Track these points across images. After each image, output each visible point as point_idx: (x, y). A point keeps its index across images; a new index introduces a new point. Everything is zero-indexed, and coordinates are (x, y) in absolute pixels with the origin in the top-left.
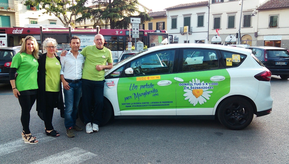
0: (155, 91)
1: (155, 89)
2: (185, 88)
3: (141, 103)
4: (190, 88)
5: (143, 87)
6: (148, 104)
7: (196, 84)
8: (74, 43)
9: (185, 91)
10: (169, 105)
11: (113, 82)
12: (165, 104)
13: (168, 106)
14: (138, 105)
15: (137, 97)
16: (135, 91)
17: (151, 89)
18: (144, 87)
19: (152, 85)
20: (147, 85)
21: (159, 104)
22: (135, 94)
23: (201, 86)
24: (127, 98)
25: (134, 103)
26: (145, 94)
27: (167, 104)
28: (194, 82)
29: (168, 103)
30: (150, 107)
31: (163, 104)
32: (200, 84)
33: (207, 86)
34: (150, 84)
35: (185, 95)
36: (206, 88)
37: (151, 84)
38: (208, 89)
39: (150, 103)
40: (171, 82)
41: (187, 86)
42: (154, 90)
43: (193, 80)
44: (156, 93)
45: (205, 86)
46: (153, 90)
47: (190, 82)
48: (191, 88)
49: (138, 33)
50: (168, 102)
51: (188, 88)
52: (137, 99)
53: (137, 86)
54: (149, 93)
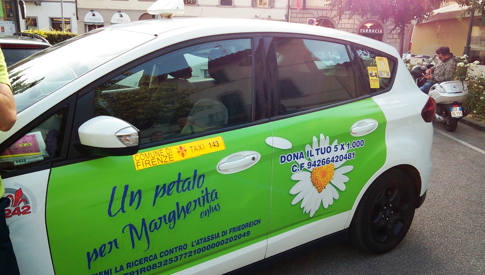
0: (210, 196)
1: (210, 191)
2: (295, 168)
3: (155, 257)
4: (306, 166)
5: (164, 190)
6: (184, 252)
11: (19, 192)
12: (237, 233)
14: (145, 265)
15: (139, 239)
16: (134, 216)
17: (196, 193)
18: (169, 190)
19: (198, 178)
20: (179, 181)
21: (219, 240)
22: (132, 227)
23: (333, 154)
24: (99, 253)
25: (129, 265)
26: (173, 217)
27: (242, 232)
28: (315, 146)
30: (188, 258)
33: (344, 153)
34: (191, 175)
37: (195, 175)
39: (189, 245)
41: (300, 161)
42: (207, 194)
44: (213, 204)
45: (340, 153)
46: (200, 195)
47: (308, 148)
48: (310, 165)
50: (248, 225)
52: (142, 244)
53: (139, 192)
54: (186, 210)
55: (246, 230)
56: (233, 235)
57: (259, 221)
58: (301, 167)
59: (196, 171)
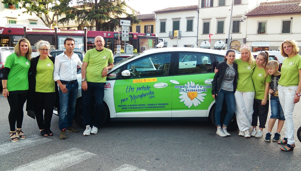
0: (151, 93)
1: (152, 92)
2: (181, 91)
3: (137, 105)
4: (185, 90)
5: (139, 89)
6: (144, 106)
7: (191, 87)
8: (69, 45)
9: (180, 93)
11: (109, 84)
12: (161, 106)
13: (164, 108)
14: (134, 107)
15: (133, 99)
16: (132, 93)
17: (147, 91)
18: (141, 89)
19: (148, 88)
20: (143, 87)
21: (155, 106)
22: (131, 96)
23: (196, 89)
24: (124, 100)
25: (130, 105)
26: (141, 96)
28: (189, 85)
30: (146, 109)
32: (195, 87)
33: (202, 89)
34: (146, 86)
35: (180, 97)
36: (201, 90)
38: (202, 92)
39: (146, 105)
40: (167, 84)
41: (183, 89)
43: (188, 83)
44: (153, 95)
45: (200, 88)
46: (149, 92)
47: (186, 85)
48: (187, 90)
49: (128, 36)
50: (164, 104)
51: (183, 90)
52: (133, 101)
53: (133, 88)
54: (145, 95)
55: (164, 106)
56: (159, 106)
57: (168, 104)
58: (183, 91)
59: (148, 86)
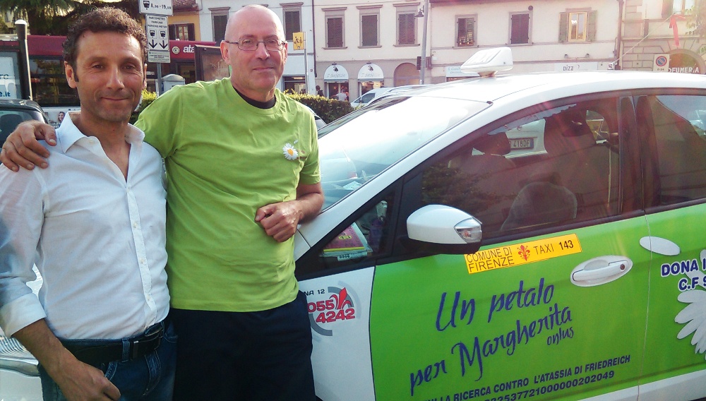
0: (558, 315)
1: (560, 309)
2: (684, 284)
3: (489, 391)
4: (701, 282)
5: (502, 302)
6: (524, 388)
8: (100, 65)
9: (683, 297)
10: (612, 373)
11: (343, 293)
12: (596, 372)
13: (609, 380)
14: (477, 399)
15: (471, 362)
16: (465, 333)
17: (541, 311)
18: (508, 303)
19: (545, 290)
20: (521, 291)
21: (572, 378)
22: (462, 347)
24: (423, 376)
26: (511, 340)
27: (603, 371)
29: (608, 369)
30: (529, 398)
31: (590, 373)
34: (537, 284)
35: (680, 318)
37: (541, 286)
39: (531, 381)
40: (629, 264)
41: (692, 274)
42: (557, 312)
44: (565, 327)
46: (547, 313)
49: (167, 48)
50: (611, 362)
51: (694, 281)
52: (473, 370)
53: (472, 302)
54: (529, 332)
57: (628, 359)
58: (694, 283)
59: (542, 280)
